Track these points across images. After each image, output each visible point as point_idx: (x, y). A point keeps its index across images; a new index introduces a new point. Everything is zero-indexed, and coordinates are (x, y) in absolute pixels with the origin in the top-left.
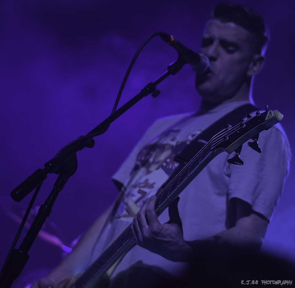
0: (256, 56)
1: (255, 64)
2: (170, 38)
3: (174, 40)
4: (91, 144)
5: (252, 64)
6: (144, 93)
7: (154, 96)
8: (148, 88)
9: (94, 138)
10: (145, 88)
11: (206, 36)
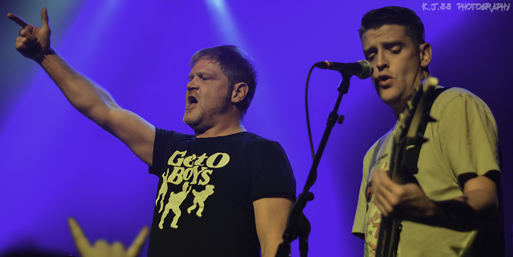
0: (422, 46)
1: (424, 54)
2: (326, 63)
3: (331, 63)
4: (311, 197)
5: (421, 55)
6: (330, 125)
7: (340, 122)
8: (331, 119)
9: (311, 190)
10: (329, 120)
11: (367, 48)
